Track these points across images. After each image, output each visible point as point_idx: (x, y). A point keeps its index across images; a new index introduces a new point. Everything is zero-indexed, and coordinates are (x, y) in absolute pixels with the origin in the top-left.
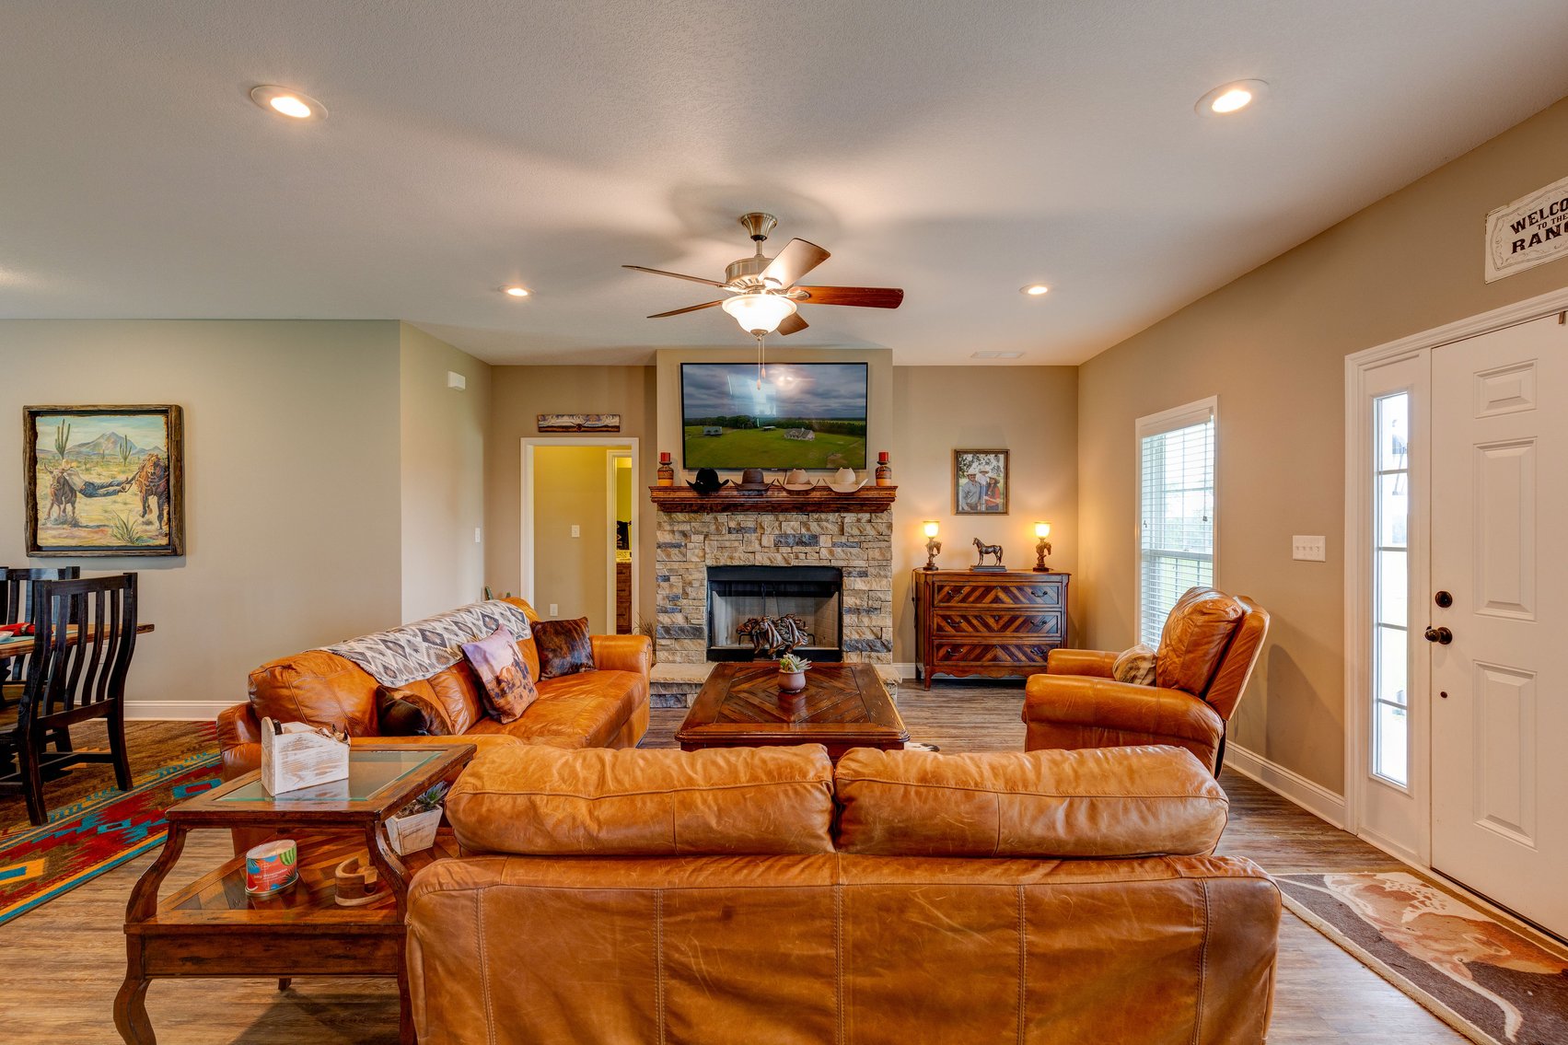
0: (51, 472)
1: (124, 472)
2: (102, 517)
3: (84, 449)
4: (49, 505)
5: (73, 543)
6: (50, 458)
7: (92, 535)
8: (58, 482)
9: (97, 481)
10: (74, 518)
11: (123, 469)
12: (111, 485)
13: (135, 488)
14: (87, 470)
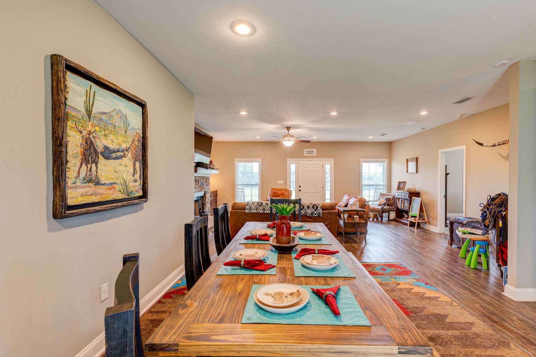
0: (81, 132)
1: (125, 142)
2: (113, 177)
3: (104, 117)
4: (79, 164)
5: (96, 199)
6: (80, 117)
7: (108, 191)
8: (86, 143)
9: (112, 146)
10: (96, 176)
11: (125, 140)
12: (118, 151)
13: (129, 155)
14: (105, 135)
